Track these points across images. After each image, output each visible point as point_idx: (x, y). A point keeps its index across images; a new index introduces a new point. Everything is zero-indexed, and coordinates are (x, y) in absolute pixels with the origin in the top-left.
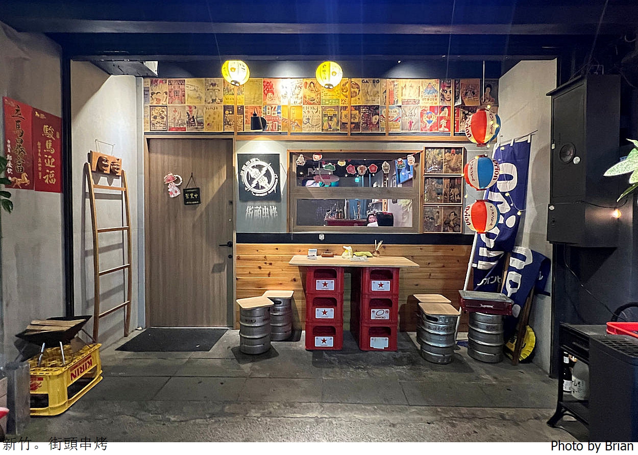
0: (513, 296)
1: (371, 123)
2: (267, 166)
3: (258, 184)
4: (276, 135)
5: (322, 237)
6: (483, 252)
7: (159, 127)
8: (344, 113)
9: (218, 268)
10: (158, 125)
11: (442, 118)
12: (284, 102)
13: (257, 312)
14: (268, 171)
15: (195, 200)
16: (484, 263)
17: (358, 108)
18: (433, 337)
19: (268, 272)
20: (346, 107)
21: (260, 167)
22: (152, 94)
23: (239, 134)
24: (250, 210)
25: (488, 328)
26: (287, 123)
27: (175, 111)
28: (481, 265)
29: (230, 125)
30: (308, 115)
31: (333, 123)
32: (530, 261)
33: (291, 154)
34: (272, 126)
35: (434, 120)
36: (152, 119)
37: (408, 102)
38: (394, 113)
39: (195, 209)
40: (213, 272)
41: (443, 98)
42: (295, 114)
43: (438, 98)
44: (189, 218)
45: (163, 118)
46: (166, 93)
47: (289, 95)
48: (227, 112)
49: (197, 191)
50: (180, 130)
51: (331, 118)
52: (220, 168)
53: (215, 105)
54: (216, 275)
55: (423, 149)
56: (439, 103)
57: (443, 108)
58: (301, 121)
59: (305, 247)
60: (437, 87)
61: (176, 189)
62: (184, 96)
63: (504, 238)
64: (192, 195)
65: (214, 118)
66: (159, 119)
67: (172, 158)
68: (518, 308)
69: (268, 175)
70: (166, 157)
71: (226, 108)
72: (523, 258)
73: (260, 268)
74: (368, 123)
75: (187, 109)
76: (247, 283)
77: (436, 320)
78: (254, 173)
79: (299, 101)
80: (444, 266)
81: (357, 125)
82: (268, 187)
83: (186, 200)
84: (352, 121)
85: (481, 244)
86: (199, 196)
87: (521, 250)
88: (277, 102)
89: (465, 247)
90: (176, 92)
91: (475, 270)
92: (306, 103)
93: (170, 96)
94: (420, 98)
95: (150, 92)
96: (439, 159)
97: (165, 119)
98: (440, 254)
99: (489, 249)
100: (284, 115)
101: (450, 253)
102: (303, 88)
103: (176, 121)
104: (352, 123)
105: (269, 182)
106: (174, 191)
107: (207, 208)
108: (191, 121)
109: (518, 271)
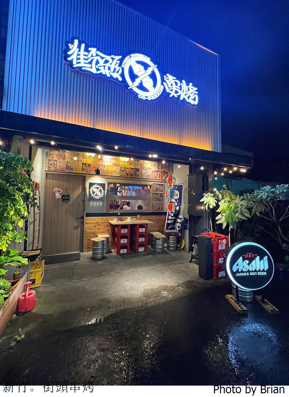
0: (179, 230)
1: (136, 174)
2: (100, 188)
3: (96, 194)
4: (104, 176)
5: (119, 214)
6: (170, 217)
7: (52, 169)
8: (128, 170)
9: (76, 228)
10: (52, 168)
11: (158, 174)
12: (106, 164)
13: (100, 243)
14: (101, 189)
15: (67, 199)
16: (170, 221)
17: (132, 169)
18: (159, 245)
19: (98, 228)
20: (128, 168)
21: (98, 188)
22: (50, 155)
23: (88, 174)
24: (92, 203)
25: (173, 241)
26: (108, 172)
27: (60, 163)
28: (169, 222)
29: (85, 170)
30: (115, 170)
31: (124, 173)
32: (183, 220)
33: (108, 183)
34: (102, 172)
35: (156, 175)
36: (49, 165)
37: (148, 169)
38: (144, 172)
39: (67, 203)
40: (74, 229)
41: (158, 168)
42: (110, 169)
43: (157, 168)
44: (64, 207)
45: (54, 165)
46: (57, 155)
47: (108, 162)
48: (83, 165)
49: (69, 196)
50: (62, 170)
51: (123, 171)
52: (79, 187)
53: (79, 162)
54: (76, 230)
55: (152, 184)
56: (157, 170)
57: (158, 171)
58: (112, 171)
59: (112, 218)
60: (157, 165)
61: (59, 195)
62: (65, 157)
63: (176, 213)
64: (66, 197)
65: (78, 167)
66: (52, 165)
67: (57, 182)
68: (180, 234)
69: (100, 191)
70: (55, 181)
71: (83, 164)
72: (181, 219)
73: (95, 226)
74: (135, 174)
75: (66, 163)
76: (90, 233)
77: (159, 239)
78: (95, 190)
79: (112, 164)
80: (158, 223)
81: (132, 175)
82: (100, 195)
83: (63, 200)
84: (130, 173)
85: (169, 215)
86: (69, 198)
87: (180, 217)
88: (103, 164)
89: (164, 216)
90: (61, 155)
91: (168, 223)
92: (114, 165)
93: (58, 156)
94: (152, 167)
95: (49, 154)
96: (157, 188)
97: (55, 166)
98: (157, 218)
99: (172, 217)
100: (106, 169)
101: (160, 218)
102: (113, 160)
103: (61, 167)
104: (130, 174)
105: (101, 194)
106: (58, 196)
107: (72, 203)
108: (68, 167)
109: (180, 223)
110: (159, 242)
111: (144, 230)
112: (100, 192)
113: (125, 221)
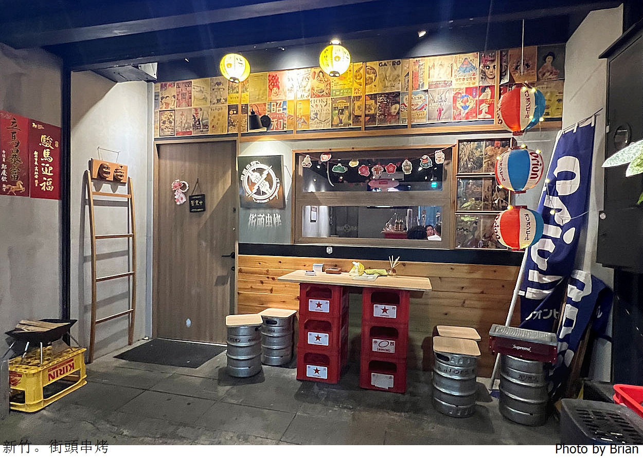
0: (567, 338)
1: (390, 114)
2: (268, 169)
3: (258, 189)
4: (282, 133)
5: (329, 251)
6: (534, 276)
7: (168, 132)
8: (357, 104)
9: (221, 281)
10: (166, 130)
11: (482, 102)
12: (290, 97)
13: (242, 332)
14: (269, 174)
15: (199, 207)
16: (534, 290)
17: (373, 97)
18: (444, 381)
19: (271, 288)
20: (360, 97)
21: (260, 171)
22: (162, 98)
23: (243, 135)
24: (253, 217)
25: (521, 378)
26: (294, 119)
27: (182, 115)
28: (531, 293)
29: (234, 126)
30: (315, 109)
31: (344, 117)
32: (588, 291)
33: (297, 155)
34: (277, 124)
35: (471, 104)
36: (161, 124)
37: (437, 85)
38: (419, 100)
39: (200, 216)
40: (216, 284)
41: (484, 76)
42: (302, 110)
43: (478, 77)
44: (194, 226)
45: (171, 122)
46: (174, 96)
47: (295, 89)
48: (231, 112)
49: (203, 197)
50: (186, 135)
51: (342, 112)
52: (225, 173)
53: (220, 105)
54: (220, 288)
55: (456, 143)
56: (478, 83)
57: (483, 89)
58: (308, 117)
59: (309, 261)
60: (476, 62)
61: (183, 196)
62: (191, 98)
63: (559, 258)
64: (197, 202)
65: (219, 120)
66: (167, 124)
67: (179, 163)
68: (571, 354)
69: (269, 179)
70: (174, 163)
71: (230, 108)
72: (581, 286)
73: (262, 282)
74: (386, 114)
75: (193, 112)
76: (247, 298)
77: (447, 359)
78: (255, 177)
79: (306, 95)
80: (482, 293)
81: (373, 118)
83: (191, 207)
84: (367, 112)
85: (532, 265)
86: (204, 203)
87: (582, 275)
88: (282, 97)
89: (513, 269)
90: (183, 94)
91: (522, 299)
92: (314, 95)
93: (177, 99)
94: (453, 79)
95: (160, 96)
96: (477, 154)
97: (173, 124)
98: (477, 275)
99: (541, 272)
100: (289, 111)
101: (491, 276)
102: (311, 79)
103: (183, 125)
104: (366, 116)
105: (271, 187)
106: (181, 198)
107: (211, 216)
108: (197, 124)
109: (575, 304)
110: (449, 373)
111: (391, 312)
112: (267, 183)
113: (343, 275)
